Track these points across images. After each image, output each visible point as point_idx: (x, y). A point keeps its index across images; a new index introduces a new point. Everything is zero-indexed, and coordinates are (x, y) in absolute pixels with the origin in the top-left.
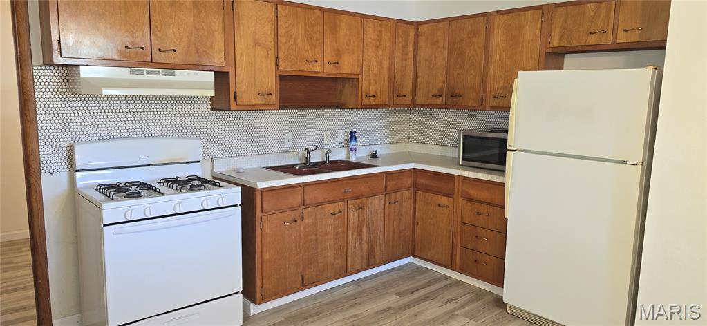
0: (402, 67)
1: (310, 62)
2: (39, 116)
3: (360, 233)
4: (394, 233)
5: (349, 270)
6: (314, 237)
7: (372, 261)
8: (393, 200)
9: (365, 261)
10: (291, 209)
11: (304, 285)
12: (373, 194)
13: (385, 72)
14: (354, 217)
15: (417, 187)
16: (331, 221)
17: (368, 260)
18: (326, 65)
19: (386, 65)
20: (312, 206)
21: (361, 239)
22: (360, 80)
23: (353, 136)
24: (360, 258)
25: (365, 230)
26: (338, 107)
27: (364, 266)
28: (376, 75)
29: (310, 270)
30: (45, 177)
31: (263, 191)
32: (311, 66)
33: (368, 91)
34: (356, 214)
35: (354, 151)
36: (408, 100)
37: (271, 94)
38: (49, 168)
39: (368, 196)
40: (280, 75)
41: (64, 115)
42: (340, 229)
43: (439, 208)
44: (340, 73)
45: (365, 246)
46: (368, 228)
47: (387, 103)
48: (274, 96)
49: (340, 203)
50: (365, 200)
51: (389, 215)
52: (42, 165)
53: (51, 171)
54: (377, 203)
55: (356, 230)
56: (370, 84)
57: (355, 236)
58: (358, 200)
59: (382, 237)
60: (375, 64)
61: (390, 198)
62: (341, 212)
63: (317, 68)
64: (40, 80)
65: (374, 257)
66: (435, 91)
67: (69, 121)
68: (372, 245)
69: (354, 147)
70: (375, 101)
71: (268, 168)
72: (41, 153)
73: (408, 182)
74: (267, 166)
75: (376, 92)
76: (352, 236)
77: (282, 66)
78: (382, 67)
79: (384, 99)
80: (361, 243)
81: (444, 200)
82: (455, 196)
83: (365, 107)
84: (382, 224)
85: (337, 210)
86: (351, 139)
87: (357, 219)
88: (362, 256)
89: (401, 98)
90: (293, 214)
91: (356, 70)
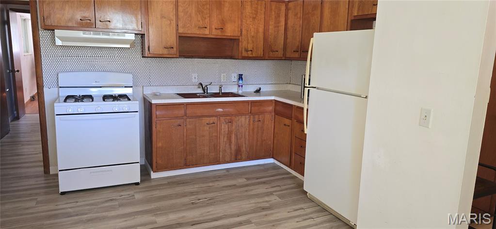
0: (275, 31)
1: (201, 28)
2: (42, 57)
3: (229, 139)
4: (257, 141)
5: (221, 161)
6: (194, 137)
7: (239, 157)
8: (256, 120)
9: (233, 157)
10: (177, 117)
11: (187, 165)
12: (241, 114)
13: (261, 35)
14: (224, 128)
15: (277, 113)
16: (207, 128)
17: (236, 156)
18: (214, 30)
19: (261, 30)
20: (192, 117)
21: (230, 143)
22: (240, 40)
23: (240, 77)
24: (229, 154)
25: (233, 136)
26: (232, 57)
27: (233, 159)
28: (253, 37)
29: (191, 157)
30: (45, 90)
31: (157, 105)
32: (202, 31)
33: (246, 47)
34: (227, 126)
35: (241, 87)
36: (280, 54)
37: (173, 48)
38: (48, 85)
39: (236, 115)
40: (179, 36)
41: (56, 57)
42: (214, 134)
43: (284, 126)
44: (225, 36)
45: (233, 147)
46: (236, 135)
47: (262, 56)
48: (175, 49)
49: (214, 118)
50: (233, 118)
51: (253, 129)
52: (44, 84)
53: (49, 87)
54: (243, 120)
55: (226, 136)
56: (248, 43)
57: (225, 140)
58: (228, 117)
59: (247, 143)
60: (252, 29)
61: (254, 118)
62: (214, 123)
63: (207, 32)
64: (43, 38)
65: (241, 155)
66: (295, 49)
67: (58, 60)
68: (239, 147)
69: (241, 84)
70: (252, 54)
71: (177, 94)
72: (44, 77)
73: (271, 108)
74: (178, 93)
75: (253, 48)
76: (223, 140)
77: (181, 30)
78: (258, 32)
79: (260, 53)
80: (230, 145)
81: (287, 121)
82: (293, 119)
83: (244, 58)
84: (247, 133)
85: (211, 122)
86: (239, 79)
87: (227, 129)
88: (231, 153)
89: (274, 53)
90: (179, 121)
91: (237, 34)
